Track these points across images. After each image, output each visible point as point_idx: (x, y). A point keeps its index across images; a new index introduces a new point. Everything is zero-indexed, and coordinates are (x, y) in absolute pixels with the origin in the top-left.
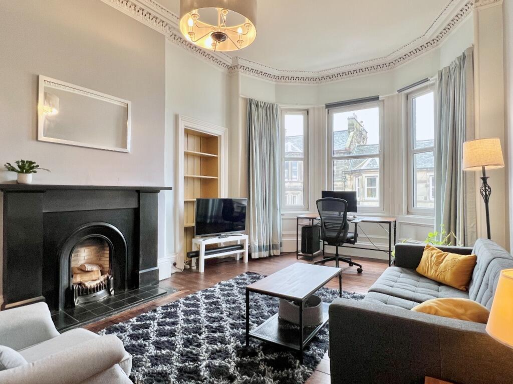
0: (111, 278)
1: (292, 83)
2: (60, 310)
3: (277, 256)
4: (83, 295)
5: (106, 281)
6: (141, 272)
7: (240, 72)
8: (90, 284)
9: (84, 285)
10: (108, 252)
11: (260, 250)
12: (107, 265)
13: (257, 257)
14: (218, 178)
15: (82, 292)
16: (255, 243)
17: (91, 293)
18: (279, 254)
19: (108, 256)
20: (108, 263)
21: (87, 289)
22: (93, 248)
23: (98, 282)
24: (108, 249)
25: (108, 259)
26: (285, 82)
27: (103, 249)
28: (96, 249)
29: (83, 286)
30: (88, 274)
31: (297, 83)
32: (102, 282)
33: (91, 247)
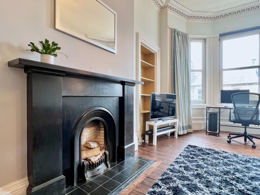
0: (107, 153)
1: (197, 21)
2: (75, 185)
3: (191, 133)
4: (90, 169)
5: (104, 156)
6: (125, 147)
7: (168, 11)
8: (94, 160)
9: (90, 160)
10: (103, 132)
11: (183, 129)
12: (102, 142)
13: (182, 134)
14: (155, 81)
15: (90, 167)
16: (180, 124)
17: (96, 167)
18: (192, 132)
19: (103, 135)
20: (103, 140)
21: (93, 164)
22: (93, 128)
23: (99, 157)
24: (103, 129)
25: (103, 137)
26: (193, 20)
27: (99, 129)
28: (94, 129)
29: (90, 162)
30: (92, 151)
31: (200, 21)
32: (101, 157)
33: (91, 128)
